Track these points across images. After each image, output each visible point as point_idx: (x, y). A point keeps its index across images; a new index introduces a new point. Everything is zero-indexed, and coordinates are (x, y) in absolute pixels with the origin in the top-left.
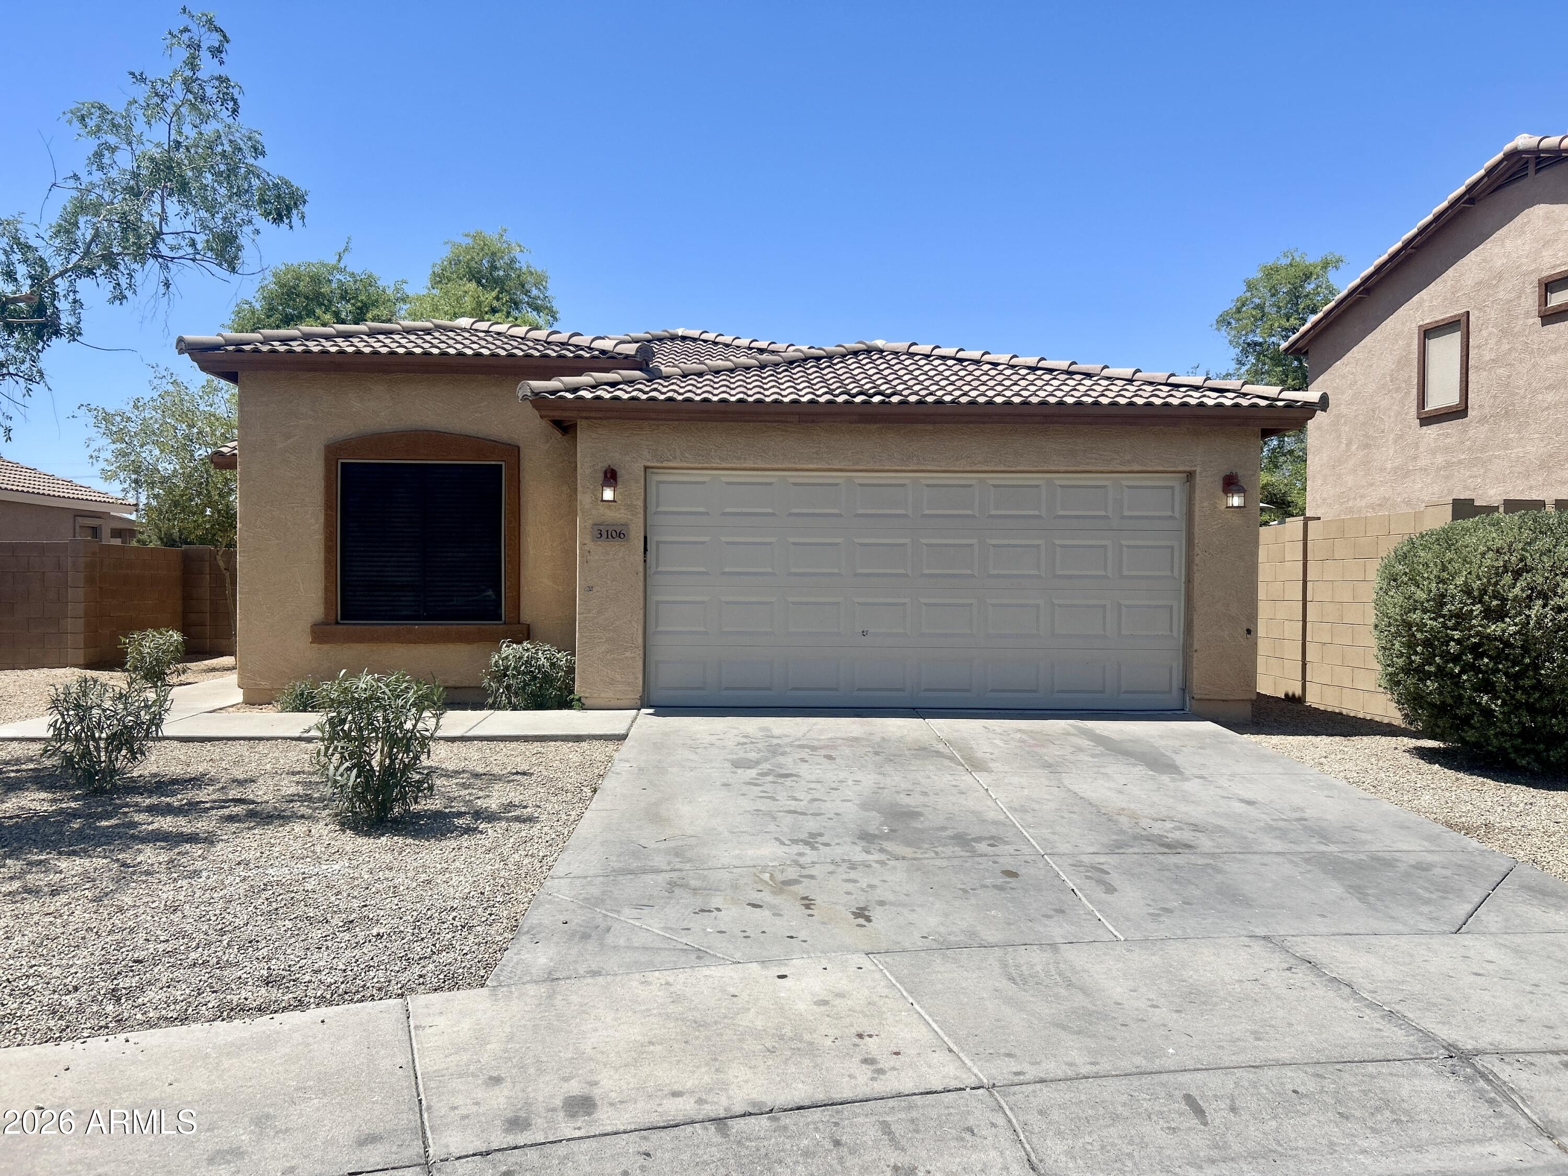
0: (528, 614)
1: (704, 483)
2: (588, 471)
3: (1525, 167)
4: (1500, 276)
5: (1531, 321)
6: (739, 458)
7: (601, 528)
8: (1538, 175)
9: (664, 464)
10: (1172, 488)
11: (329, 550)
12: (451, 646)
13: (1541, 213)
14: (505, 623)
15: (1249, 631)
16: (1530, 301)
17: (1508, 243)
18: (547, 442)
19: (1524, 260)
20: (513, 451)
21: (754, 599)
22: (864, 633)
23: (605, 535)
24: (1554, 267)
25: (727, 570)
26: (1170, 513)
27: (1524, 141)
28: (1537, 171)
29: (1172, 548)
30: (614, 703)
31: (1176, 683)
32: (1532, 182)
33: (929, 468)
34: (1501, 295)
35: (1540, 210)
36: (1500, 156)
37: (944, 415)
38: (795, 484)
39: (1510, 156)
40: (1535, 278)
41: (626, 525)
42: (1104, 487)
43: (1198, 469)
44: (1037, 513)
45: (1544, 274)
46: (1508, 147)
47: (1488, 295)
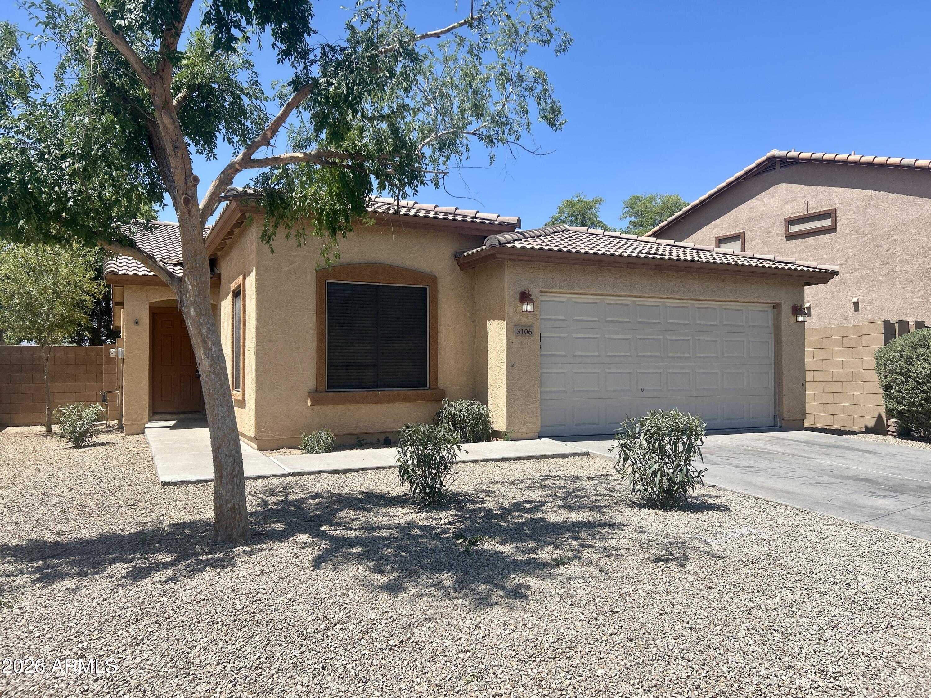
0: (442, 382)
1: (563, 302)
2: (511, 293)
3: (774, 164)
4: (762, 216)
5: (780, 238)
6: (588, 288)
7: (520, 328)
8: (782, 169)
9: (550, 290)
10: (767, 311)
11: (320, 341)
12: (397, 405)
13: (784, 188)
14: (429, 389)
15: (803, 385)
16: (780, 229)
17: (765, 200)
18: (452, 274)
19: (775, 209)
20: (433, 279)
21: (590, 371)
22: (642, 390)
23: (521, 333)
24: (793, 213)
25: (576, 354)
26: (767, 325)
27: (776, 152)
28: (781, 167)
29: (768, 342)
30: (524, 436)
31: (772, 413)
32: (777, 172)
33: (676, 297)
34: (763, 225)
35: (783, 186)
36: (764, 158)
37: (694, 268)
38: (608, 304)
39: (769, 159)
40: (782, 218)
41: (531, 326)
42: (741, 310)
43: (783, 302)
44: (715, 323)
45: (787, 217)
46: (769, 154)
47: (755, 225)
